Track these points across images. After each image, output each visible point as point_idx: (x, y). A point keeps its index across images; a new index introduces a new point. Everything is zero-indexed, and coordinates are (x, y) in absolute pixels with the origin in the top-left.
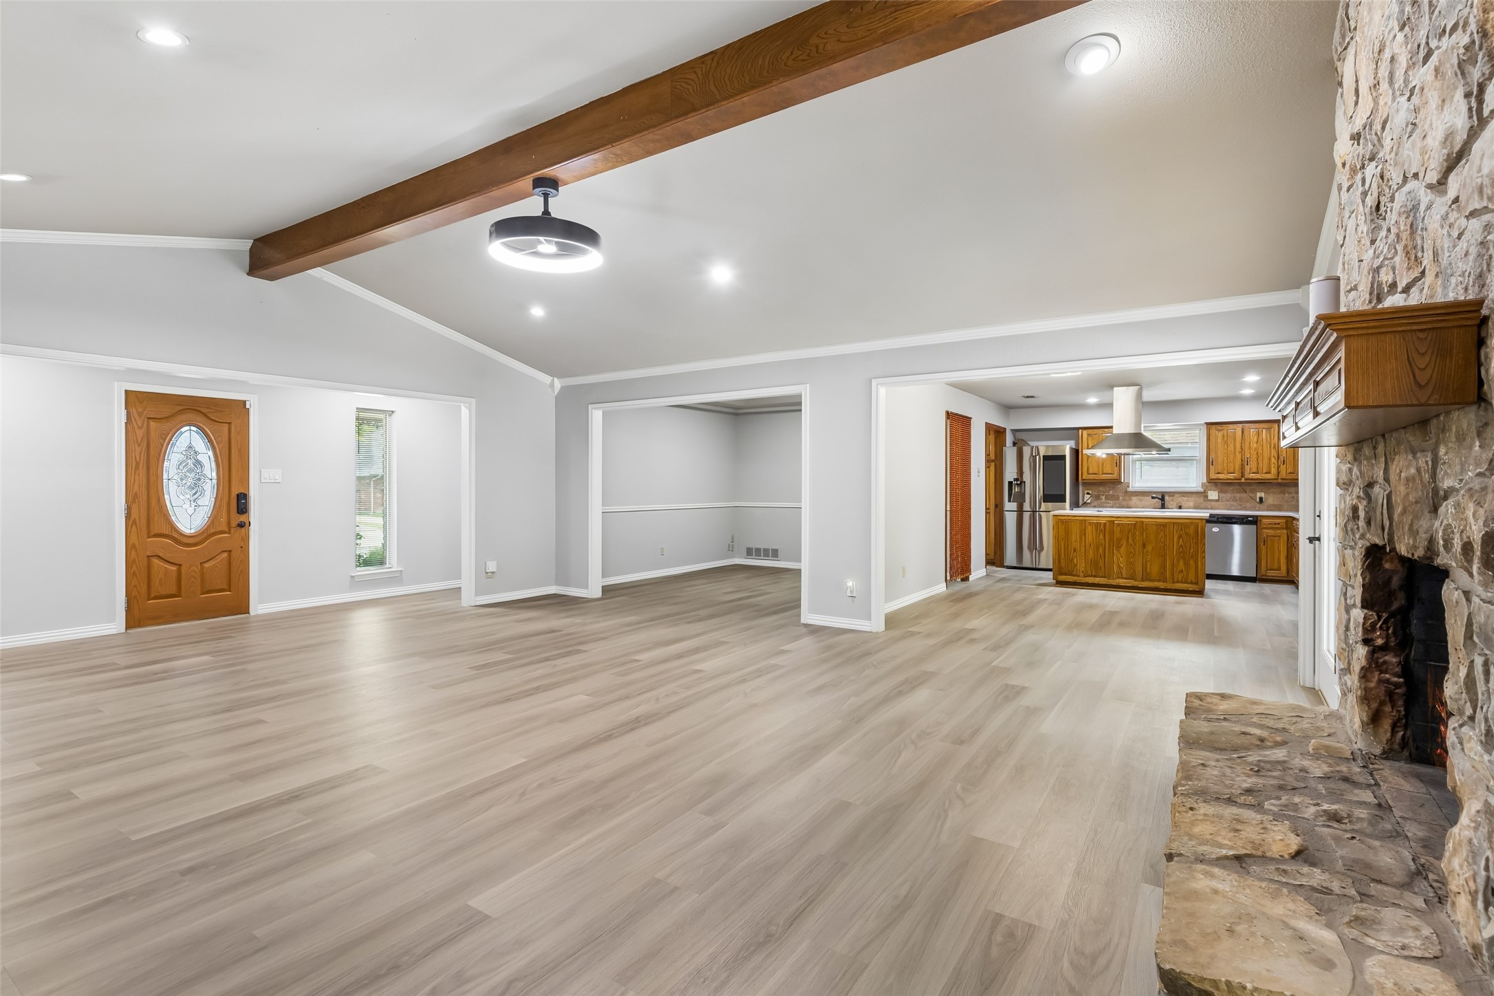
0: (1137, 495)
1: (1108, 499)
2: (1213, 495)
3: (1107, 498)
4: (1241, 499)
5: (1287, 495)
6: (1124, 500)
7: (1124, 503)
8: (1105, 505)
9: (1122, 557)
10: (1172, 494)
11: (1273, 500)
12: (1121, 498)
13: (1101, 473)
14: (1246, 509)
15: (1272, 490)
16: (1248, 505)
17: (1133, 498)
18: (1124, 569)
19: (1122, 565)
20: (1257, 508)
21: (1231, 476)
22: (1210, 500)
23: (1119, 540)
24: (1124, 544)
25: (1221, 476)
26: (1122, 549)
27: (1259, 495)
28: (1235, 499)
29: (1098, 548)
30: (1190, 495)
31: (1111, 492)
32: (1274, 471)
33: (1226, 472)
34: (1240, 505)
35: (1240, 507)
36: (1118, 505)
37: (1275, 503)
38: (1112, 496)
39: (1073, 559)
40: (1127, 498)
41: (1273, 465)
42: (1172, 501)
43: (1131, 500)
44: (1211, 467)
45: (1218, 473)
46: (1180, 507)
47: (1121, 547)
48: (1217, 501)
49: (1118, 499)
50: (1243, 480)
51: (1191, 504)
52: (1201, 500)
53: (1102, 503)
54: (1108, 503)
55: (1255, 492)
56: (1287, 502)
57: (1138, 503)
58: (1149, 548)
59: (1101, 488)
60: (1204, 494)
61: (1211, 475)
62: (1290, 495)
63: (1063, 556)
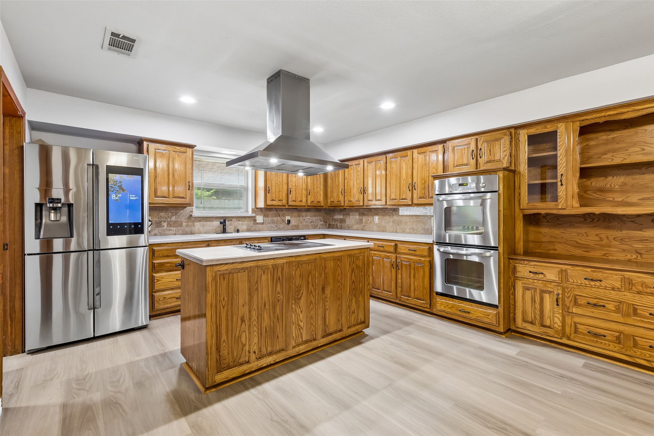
0: (200, 221)
1: (171, 226)
2: (260, 219)
3: (169, 225)
4: (277, 221)
5: (301, 218)
6: (187, 226)
7: (188, 229)
8: (167, 232)
9: (301, 312)
10: (231, 218)
11: (295, 222)
12: (184, 224)
13: (171, 196)
14: (279, 229)
15: (294, 214)
16: (281, 226)
17: (196, 223)
18: (304, 328)
19: (301, 324)
20: (286, 228)
21: (280, 203)
22: (258, 223)
23: (299, 289)
24: (304, 292)
25: (274, 203)
26: (303, 301)
27: (288, 218)
28: (273, 222)
29: (274, 307)
30: (243, 219)
31: (174, 218)
32: (304, 200)
33: (277, 199)
34: (277, 226)
35: (276, 228)
36: (181, 232)
37: (296, 224)
38: (176, 222)
39: (240, 337)
40: (190, 224)
41: (304, 195)
42: (230, 225)
43: (194, 226)
44: (268, 194)
45: (272, 200)
46: (238, 231)
47: (300, 299)
48: (262, 224)
49: (181, 225)
50: (287, 207)
51: (245, 227)
52: (251, 223)
53: (164, 230)
54: (171, 230)
55: (284, 216)
56: (301, 223)
57: (202, 229)
58: (328, 292)
59: (162, 214)
60: (253, 219)
61: (267, 202)
62: (303, 218)
63: (224, 337)
